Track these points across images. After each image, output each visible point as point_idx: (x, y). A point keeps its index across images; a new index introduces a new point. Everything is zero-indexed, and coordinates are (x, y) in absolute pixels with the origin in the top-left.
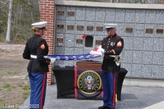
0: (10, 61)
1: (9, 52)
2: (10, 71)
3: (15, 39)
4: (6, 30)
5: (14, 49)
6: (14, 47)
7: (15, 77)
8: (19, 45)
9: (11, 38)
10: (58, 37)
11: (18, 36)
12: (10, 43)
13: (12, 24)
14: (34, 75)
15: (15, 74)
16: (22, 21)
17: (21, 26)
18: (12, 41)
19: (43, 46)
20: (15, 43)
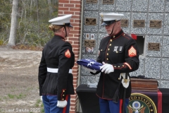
0: (14, 77)
1: (12, 63)
2: (12, 94)
3: (23, 41)
4: (9, 26)
5: (20, 57)
6: (20, 54)
7: (20, 102)
8: (28, 52)
9: (17, 41)
10: (87, 39)
11: (27, 37)
12: (14, 48)
13: (18, 18)
14: (50, 98)
15: (20, 97)
16: (33, 12)
17: (31, 20)
18: (18, 45)
19: (68, 53)
20: (23, 48)
